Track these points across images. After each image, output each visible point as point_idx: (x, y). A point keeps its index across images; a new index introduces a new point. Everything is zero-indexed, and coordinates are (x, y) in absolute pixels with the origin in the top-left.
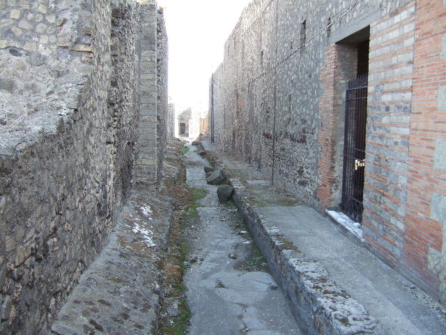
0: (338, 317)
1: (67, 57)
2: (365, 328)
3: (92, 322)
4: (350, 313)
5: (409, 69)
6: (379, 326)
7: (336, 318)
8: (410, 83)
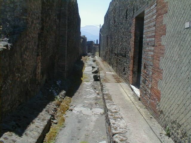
0: (114, 127)
1: (18, 21)
2: (122, 132)
3: (17, 124)
4: (119, 126)
5: (154, 28)
6: (128, 131)
7: (113, 127)
8: (154, 34)
